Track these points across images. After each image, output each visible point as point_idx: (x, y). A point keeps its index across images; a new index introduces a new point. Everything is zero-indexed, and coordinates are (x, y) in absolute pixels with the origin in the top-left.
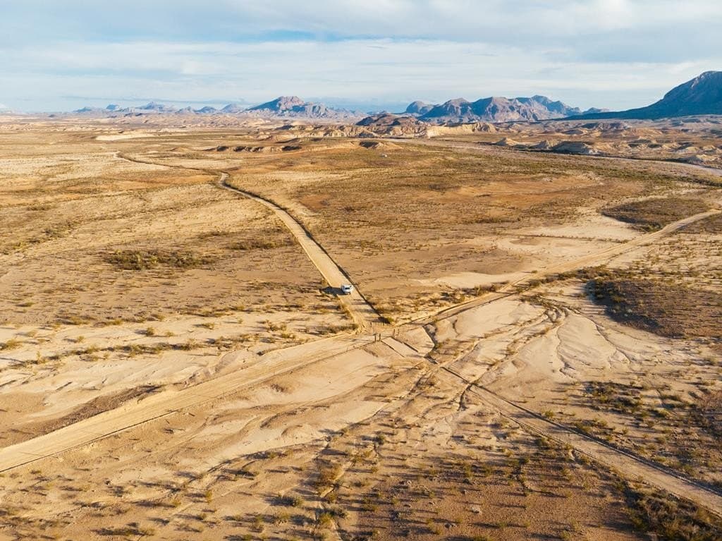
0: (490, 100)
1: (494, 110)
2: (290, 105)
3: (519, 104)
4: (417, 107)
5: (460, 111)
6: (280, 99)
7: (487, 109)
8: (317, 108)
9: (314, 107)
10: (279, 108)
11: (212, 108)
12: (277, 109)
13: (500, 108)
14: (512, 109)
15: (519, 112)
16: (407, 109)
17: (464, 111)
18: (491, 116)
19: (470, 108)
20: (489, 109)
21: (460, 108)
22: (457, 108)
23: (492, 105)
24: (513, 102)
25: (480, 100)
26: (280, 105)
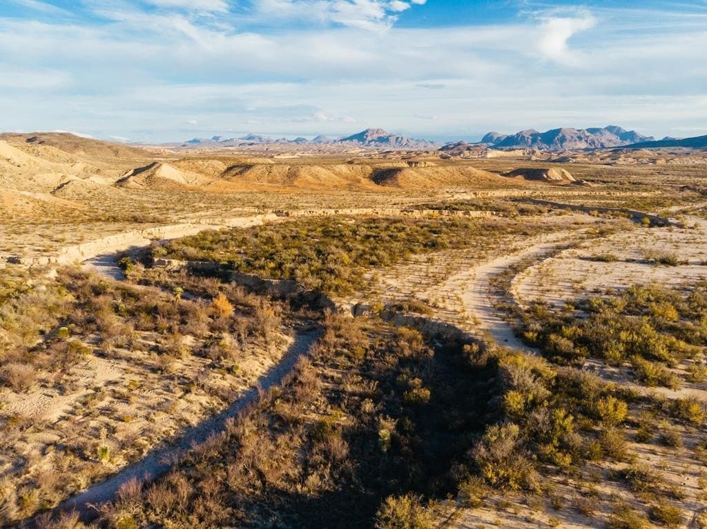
0: (559, 131)
1: (563, 140)
2: (375, 136)
3: (588, 134)
4: (492, 137)
5: (530, 140)
6: (367, 131)
7: (556, 138)
8: (400, 139)
9: (397, 138)
10: (366, 139)
11: (304, 139)
12: (364, 140)
13: (568, 137)
14: (580, 138)
15: (586, 141)
16: (483, 139)
17: (534, 141)
18: (559, 145)
19: (540, 138)
20: (558, 139)
21: (531, 137)
22: (528, 138)
23: (560, 135)
24: (581, 133)
25: (550, 131)
26: (367, 136)
